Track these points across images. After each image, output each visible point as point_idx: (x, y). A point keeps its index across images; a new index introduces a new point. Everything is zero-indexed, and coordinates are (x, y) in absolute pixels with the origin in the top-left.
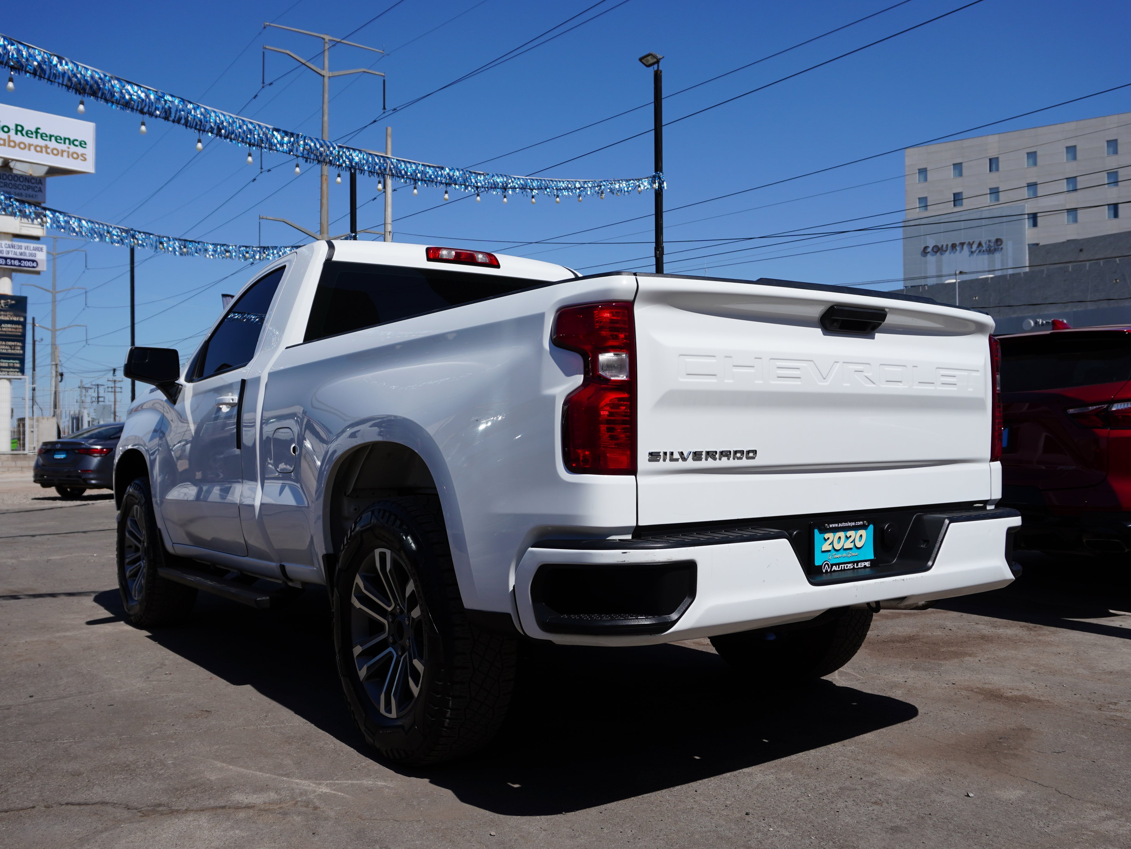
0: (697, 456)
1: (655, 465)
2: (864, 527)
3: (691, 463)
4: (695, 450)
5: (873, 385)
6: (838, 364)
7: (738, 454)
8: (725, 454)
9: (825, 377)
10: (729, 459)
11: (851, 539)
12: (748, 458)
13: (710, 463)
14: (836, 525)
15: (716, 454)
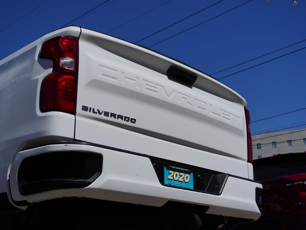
0: (106, 114)
1: (84, 112)
2: (189, 173)
3: (102, 116)
4: (105, 111)
5: (191, 106)
6: (175, 92)
7: (127, 119)
8: (120, 117)
9: (169, 95)
10: (122, 120)
11: (182, 177)
12: (132, 122)
13: (112, 119)
14: (175, 168)
15: (116, 115)
